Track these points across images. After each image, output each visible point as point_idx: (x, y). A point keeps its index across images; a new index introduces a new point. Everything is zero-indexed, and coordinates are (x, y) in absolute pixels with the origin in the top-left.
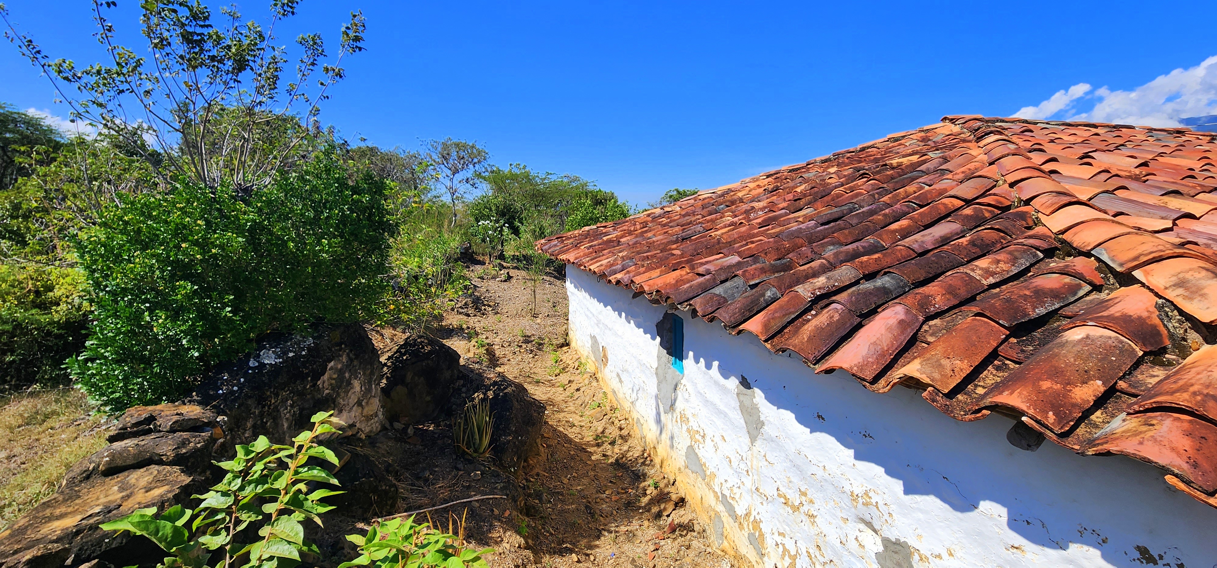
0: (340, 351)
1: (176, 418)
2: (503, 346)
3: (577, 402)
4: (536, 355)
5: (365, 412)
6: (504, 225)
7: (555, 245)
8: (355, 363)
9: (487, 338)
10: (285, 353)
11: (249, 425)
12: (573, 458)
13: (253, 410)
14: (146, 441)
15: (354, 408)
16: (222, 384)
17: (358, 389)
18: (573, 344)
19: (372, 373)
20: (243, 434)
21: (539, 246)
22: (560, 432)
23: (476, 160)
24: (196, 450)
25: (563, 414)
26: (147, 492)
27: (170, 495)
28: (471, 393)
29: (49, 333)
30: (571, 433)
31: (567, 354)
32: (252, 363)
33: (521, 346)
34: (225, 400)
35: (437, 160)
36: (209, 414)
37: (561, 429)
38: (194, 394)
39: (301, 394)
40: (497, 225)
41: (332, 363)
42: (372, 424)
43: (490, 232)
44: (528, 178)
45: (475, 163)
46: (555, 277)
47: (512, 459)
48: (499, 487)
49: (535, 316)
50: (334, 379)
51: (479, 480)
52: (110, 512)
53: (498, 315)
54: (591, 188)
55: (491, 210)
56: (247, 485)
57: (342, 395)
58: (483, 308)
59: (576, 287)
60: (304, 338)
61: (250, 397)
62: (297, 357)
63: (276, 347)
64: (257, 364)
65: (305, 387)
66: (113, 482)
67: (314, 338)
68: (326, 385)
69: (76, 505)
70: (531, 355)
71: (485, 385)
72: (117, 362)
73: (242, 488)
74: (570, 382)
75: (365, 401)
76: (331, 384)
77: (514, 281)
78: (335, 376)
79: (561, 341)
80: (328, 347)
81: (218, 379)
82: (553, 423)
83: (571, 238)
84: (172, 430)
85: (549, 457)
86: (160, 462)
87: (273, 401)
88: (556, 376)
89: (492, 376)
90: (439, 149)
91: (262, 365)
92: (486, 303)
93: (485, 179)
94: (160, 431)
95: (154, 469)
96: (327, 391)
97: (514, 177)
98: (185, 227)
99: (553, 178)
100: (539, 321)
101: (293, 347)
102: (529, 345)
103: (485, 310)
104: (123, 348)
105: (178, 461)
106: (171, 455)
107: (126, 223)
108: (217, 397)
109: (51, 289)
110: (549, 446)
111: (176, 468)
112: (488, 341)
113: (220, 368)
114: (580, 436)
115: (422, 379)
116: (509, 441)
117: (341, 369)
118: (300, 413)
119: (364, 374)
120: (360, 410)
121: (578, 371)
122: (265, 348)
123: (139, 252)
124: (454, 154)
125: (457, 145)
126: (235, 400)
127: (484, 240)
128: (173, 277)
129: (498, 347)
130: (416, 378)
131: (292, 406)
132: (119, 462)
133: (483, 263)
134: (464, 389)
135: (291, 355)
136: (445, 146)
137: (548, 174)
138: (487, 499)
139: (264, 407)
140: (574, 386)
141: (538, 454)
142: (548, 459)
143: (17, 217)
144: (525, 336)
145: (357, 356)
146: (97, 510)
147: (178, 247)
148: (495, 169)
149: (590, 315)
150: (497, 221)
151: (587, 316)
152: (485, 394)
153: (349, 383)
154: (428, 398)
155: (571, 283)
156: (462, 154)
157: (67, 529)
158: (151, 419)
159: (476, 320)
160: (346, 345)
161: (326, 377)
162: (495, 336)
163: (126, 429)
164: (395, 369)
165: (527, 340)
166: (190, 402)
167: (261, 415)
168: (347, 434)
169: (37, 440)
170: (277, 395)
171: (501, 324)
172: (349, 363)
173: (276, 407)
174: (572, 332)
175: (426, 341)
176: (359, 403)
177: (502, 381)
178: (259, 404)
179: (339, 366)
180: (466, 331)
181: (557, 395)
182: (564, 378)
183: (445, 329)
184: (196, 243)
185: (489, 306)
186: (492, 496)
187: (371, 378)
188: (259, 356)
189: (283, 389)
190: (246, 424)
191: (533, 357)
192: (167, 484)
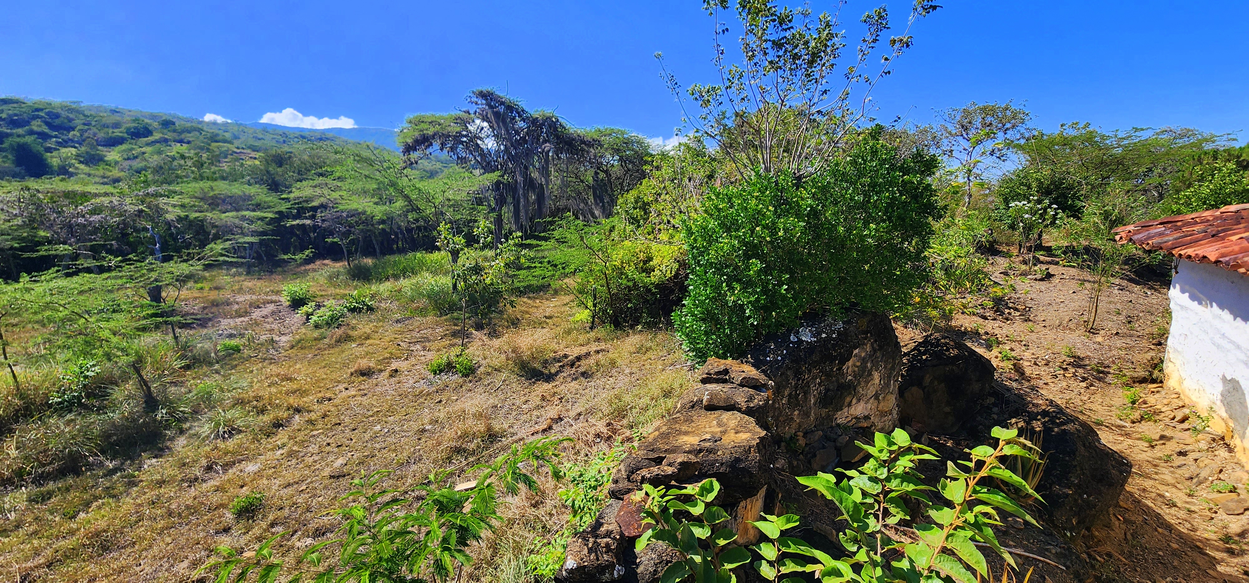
0: (866, 339)
1: (744, 375)
2: (1035, 364)
3: (1179, 471)
4: (1092, 385)
5: (880, 408)
6: (1050, 207)
7: (1161, 234)
8: (878, 354)
9: (1012, 350)
10: (820, 334)
11: (786, 393)
12: (1174, 553)
13: (791, 381)
14: (727, 387)
15: (871, 401)
16: (770, 352)
17: (877, 381)
18: (1172, 383)
19: (893, 368)
20: (781, 400)
21: (1123, 235)
22: (1148, 507)
23: (1008, 125)
24: (760, 407)
25: (1151, 482)
26: (736, 433)
27: (754, 443)
28: (1006, 416)
29: (650, 290)
30: (1170, 515)
31: (1157, 395)
32: (793, 338)
33: (1066, 369)
34: (771, 367)
35: (954, 132)
36: (763, 376)
37: (1149, 503)
38: (749, 356)
39: (828, 375)
40: (1038, 206)
41: (857, 351)
42: (885, 421)
43: (1026, 216)
44: (1090, 139)
45: (1007, 129)
46: (1131, 280)
47: (1069, 520)
48: (1054, 551)
49: (1093, 331)
50: (857, 367)
51: (1021, 529)
52: (716, 441)
53: (1030, 323)
54: (1222, 144)
55: (1029, 187)
56: (893, 478)
57: (863, 384)
58: (1007, 311)
59: (1193, 298)
60: (835, 321)
61: (790, 369)
62: (829, 338)
63: (812, 326)
64: (796, 340)
65: (832, 369)
66: (713, 416)
67: (844, 323)
68: (850, 370)
69: (693, 427)
70: (1084, 384)
71: (1028, 412)
72: (703, 320)
73: (888, 479)
74: (1162, 437)
75: (883, 395)
76: (854, 371)
77: (1055, 280)
78: (858, 364)
79: (1141, 373)
80: (856, 334)
81: (767, 347)
82: (1133, 490)
83: (1196, 223)
84: (742, 385)
85: (1129, 537)
86: (739, 410)
87: (806, 377)
88: (1133, 422)
89: (1041, 402)
90: (958, 118)
91: (800, 341)
92: (1011, 305)
93: (1020, 147)
94: (732, 383)
95: (738, 414)
96: (850, 378)
97: (1066, 142)
98: (759, 212)
99: (1144, 135)
100: (1099, 339)
101: (826, 329)
102: (1081, 371)
103: (1009, 314)
104: (707, 310)
105: (749, 412)
106: (744, 406)
107: (719, 210)
108: (765, 363)
109: (650, 259)
110: (1126, 521)
111: (752, 419)
112: (1013, 354)
113: (770, 337)
114: (1188, 525)
115: (943, 385)
116: (1068, 495)
117: (864, 359)
118: (825, 394)
119: (885, 367)
120: (876, 404)
121: (1186, 425)
122: (803, 326)
123: (725, 234)
124: (978, 121)
125: (984, 110)
126: (778, 369)
127: (1012, 227)
128: (747, 257)
129: (1029, 364)
130: (936, 383)
131: (819, 384)
132: (715, 402)
133: (1007, 255)
134: (995, 410)
135: (824, 335)
136: (966, 113)
137: (1136, 130)
138: (1033, 558)
139: (798, 380)
140: (1171, 447)
141: (1108, 526)
142: (1126, 539)
143: (636, 209)
144: (1074, 357)
145: (881, 348)
146: (708, 436)
147: (753, 231)
148: (1036, 133)
149: (1229, 346)
150: (1039, 202)
151: (1218, 346)
152: (1028, 423)
153: (870, 374)
154: (947, 409)
155: (1183, 291)
156: (989, 119)
157: (693, 445)
158: (726, 372)
159: (997, 325)
160: (871, 335)
161: (850, 363)
162: (1023, 348)
163: (710, 374)
164: (911, 368)
165: (1078, 362)
166: (746, 362)
167: (796, 387)
168: (860, 425)
169: (644, 365)
170: (810, 371)
171: (1034, 336)
172: (872, 353)
173: (808, 382)
174: (1170, 364)
175: (952, 343)
176: (876, 396)
177: (1058, 413)
178: (795, 376)
179: (863, 355)
180: (984, 337)
181: (1136, 450)
182: (1150, 430)
183: (954, 331)
184: (765, 227)
185: (1016, 309)
186: (1042, 559)
187: (891, 373)
188: (798, 332)
189: (815, 367)
190: (784, 392)
191: (1087, 388)
192: (748, 432)
